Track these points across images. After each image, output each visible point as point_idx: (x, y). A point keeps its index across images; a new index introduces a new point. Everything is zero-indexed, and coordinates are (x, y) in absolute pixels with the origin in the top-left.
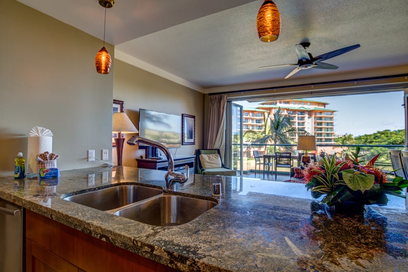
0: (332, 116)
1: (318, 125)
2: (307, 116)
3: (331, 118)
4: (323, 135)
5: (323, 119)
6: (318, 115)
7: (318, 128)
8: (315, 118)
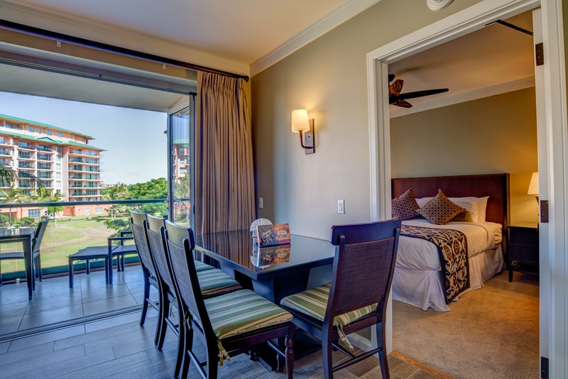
0: (98, 157)
1: (75, 169)
2: (55, 153)
3: (96, 160)
4: (84, 184)
5: (84, 160)
6: (76, 154)
7: (75, 174)
8: (69, 157)
